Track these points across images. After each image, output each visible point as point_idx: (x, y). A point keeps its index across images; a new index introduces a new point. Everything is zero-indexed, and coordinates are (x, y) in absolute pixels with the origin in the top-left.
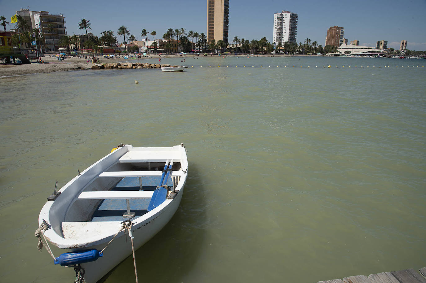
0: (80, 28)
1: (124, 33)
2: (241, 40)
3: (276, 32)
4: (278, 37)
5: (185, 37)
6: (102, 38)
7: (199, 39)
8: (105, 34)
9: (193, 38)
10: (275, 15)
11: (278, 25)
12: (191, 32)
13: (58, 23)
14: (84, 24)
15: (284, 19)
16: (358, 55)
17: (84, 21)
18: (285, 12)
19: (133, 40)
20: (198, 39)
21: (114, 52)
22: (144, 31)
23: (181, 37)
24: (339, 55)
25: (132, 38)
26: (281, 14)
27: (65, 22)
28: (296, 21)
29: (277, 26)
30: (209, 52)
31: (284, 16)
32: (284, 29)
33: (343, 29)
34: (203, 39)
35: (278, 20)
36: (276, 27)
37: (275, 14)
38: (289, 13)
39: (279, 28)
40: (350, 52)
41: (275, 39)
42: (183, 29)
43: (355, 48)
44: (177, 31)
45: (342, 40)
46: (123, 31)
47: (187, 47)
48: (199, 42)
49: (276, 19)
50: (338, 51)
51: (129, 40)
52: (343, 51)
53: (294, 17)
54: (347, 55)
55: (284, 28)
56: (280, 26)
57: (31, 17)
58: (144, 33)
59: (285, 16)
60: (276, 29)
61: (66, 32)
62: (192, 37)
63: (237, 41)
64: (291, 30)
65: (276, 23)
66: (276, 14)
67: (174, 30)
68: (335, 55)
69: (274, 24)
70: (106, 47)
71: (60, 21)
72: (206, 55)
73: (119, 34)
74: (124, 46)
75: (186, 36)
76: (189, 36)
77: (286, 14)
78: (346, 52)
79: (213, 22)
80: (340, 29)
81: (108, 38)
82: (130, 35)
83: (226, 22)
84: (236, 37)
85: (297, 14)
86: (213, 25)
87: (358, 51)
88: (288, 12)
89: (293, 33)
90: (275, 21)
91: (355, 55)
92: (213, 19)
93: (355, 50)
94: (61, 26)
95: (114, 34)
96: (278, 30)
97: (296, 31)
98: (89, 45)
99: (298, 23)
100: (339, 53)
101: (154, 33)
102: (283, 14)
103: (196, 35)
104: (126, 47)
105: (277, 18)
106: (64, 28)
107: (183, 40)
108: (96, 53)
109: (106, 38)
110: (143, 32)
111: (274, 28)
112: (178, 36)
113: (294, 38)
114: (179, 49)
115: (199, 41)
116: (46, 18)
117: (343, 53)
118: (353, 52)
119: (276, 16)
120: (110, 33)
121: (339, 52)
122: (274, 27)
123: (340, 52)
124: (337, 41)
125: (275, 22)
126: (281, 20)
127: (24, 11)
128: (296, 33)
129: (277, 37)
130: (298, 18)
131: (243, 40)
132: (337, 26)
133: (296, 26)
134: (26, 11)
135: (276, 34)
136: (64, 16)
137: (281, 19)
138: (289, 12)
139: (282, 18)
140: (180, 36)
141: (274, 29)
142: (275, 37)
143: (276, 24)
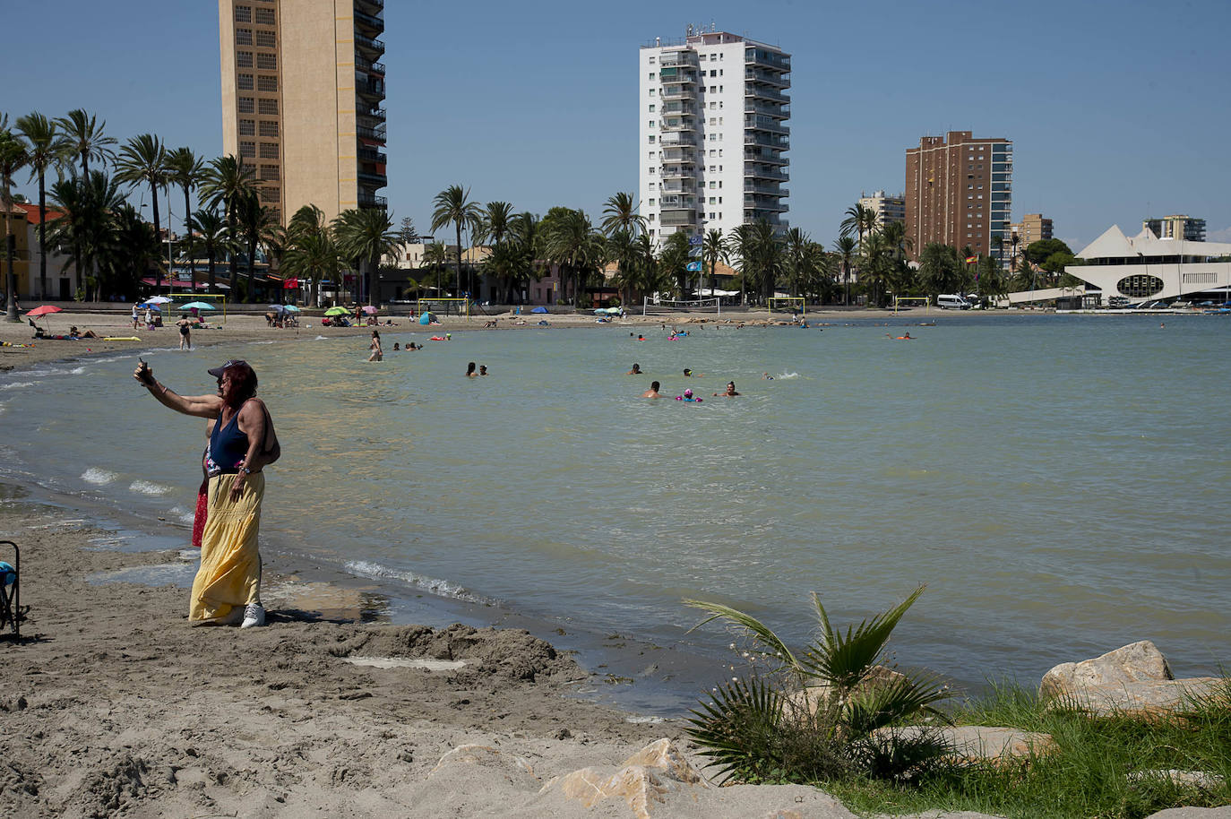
2: (485, 214)
4: (672, 198)
5: (99, 179)
7: (203, 199)
9: (160, 192)
10: (645, 54)
11: (671, 122)
12: (147, 148)
15: (708, 81)
18: (712, 39)
20: (194, 196)
23: (68, 177)
24: (1076, 303)
26: (684, 47)
28: (778, 96)
29: (665, 130)
31: (705, 66)
32: (707, 145)
33: (1003, 148)
34: (234, 202)
35: (670, 90)
36: (657, 131)
37: (642, 51)
38: (740, 46)
39: (676, 137)
40: (1159, 285)
41: (658, 210)
42: (79, 117)
43: (1186, 259)
44: (36, 128)
45: (1001, 216)
48: (210, 222)
49: (657, 83)
50: (1074, 281)
52: (1107, 281)
53: (767, 72)
54: (1144, 300)
55: (713, 137)
56: (681, 127)
59: (716, 66)
60: (657, 147)
63: (459, 218)
64: (757, 151)
65: (658, 107)
66: (656, 52)
68: (1059, 302)
69: (645, 116)
72: (339, 321)
75: (110, 173)
76: (132, 176)
77: (715, 49)
78: (1128, 286)
79: (272, 83)
80: (987, 148)
83: (370, 89)
84: (456, 196)
85: (784, 51)
87: (1213, 277)
88: (730, 38)
89: (767, 168)
90: (651, 94)
91: (1196, 298)
92: (271, 61)
93: (1187, 268)
96: (669, 153)
97: (783, 155)
99: (792, 107)
100: (1080, 291)
102: (700, 48)
103: (182, 167)
105: (657, 77)
111: (644, 139)
112: (50, 170)
113: (776, 202)
115: (202, 216)
117: (1109, 290)
118: (1174, 282)
119: (651, 61)
121: (1082, 282)
122: (645, 131)
123: (1089, 286)
124: (975, 221)
125: (645, 100)
126: (685, 86)
128: (784, 170)
129: (668, 200)
130: (792, 77)
131: (498, 211)
132: (969, 133)
133: (783, 124)
135: (657, 178)
137: (688, 80)
138: (737, 39)
139: (695, 73)
140: (66, 172)
141: (645, 147)
142: (657, 195)
143: (657, 116)
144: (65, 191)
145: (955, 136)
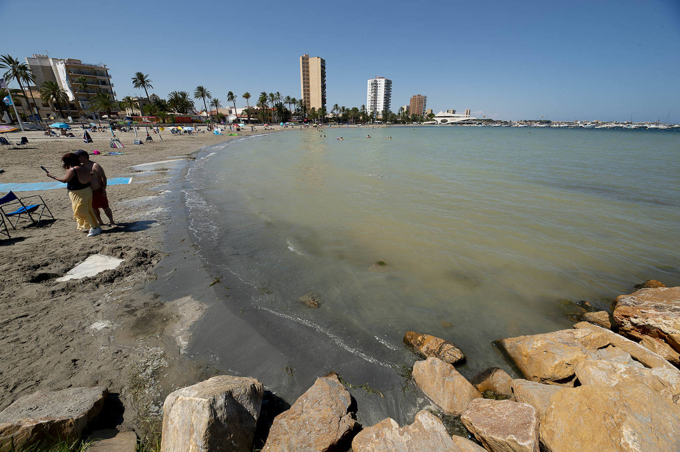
0: (136, 86)
1: (203, 96)
2: (341, 108)
3: (370, 100)
5: (281, 103)
6: (171, 100)
8: (176, 95)
11: (372, 92)
12: (288, 98)
13: (99, 77)
14: (140, 80)
15: (378, 85)
16: (455, 123)
17: (140, 76)
18: (380, 78)
19: (217, 106)
20: (296, 106)
21: (190, 121)
22: (231, 94)
23: (276, 103)
24: (434, 124)
25: (216, 103)
26: (375, 79)
27: (110, 76)
28: (390, 88)
30: (309, 121)
31: (378, 83)
32: (378, 96)
33: (426, 97)
34: (302, 107)
35: (372, 87)
36: (370, 94)
37: (368, 80)
38: (384, 79)
39: (373, 95)
40: (447, 121)
41: (369, 108)
42: (278, 93)
44: (272, 95)
45: (424, 109)
46: (201, 92)
47: (285, 116)
48: (298, 110)
49: (370, 86)
50: (434, 120)
51: (212, 105)
52: (439, 120)
53: (388, 84)
54: (444, 123)
56: (374, 93)
57: (53, 68)
58: (231, 96)
59: (380, 85)
60: (370, 97)
61: (113, 91)
62: (290, 103)
63: (337, 109)
65: (370, 90)
66: (370, 80)
67: (268, 95)
68: (432, 124)
69: (368, 92)
70: (178, 114)
71: (102, 75)
73: (197, 96)
74: (205, 114)
76: (286, 103)
77: (380, 80)
78: (443, 121)
79: (308, 87)
80: (423, 97)
81: (181, 102)
82: (212, 99)
83: (323, 87)
84: (337, 105)
85: (391, 80)
86: (309, 91)
87: (455, 120)
89: (387, 101)
90: (369, 88)
91: (452, 123)
92: (308, 83)
93: (451, 118)
94: (104, 83)
95: (189, 97)
96: (372, 98)
98: (151, 110)
99: (392, 90)
101: (247, 96)
102: (378, 80)
103: (294, 101)
104: (209, 115)
105: (370, 84)
106: (111, 85)
107: (279, 107)
108: (164, 122)
109: (178, 101)
110: (229, 94)
112: (274, 102)
113: (388, 106)
114: (276, 118)
116: (75, 69)
117: (439, 122)
118: (449, 120)
119: (370, 82)
120: (184, 95)
122: (368, 94)
123: (436, 121)
124: (420, 110)
126: (375, 86)
127: (38, 57)
128: (390, 101)
129: (371, 106)
130: (392, 85)
131: (343, 108)
132: (420, 95)
134: (43, 58)
135: (370, 102)
136: (107, 67)
139: (376, 84)
141: (368, 97)
142: (369, 105)
143: (370, 92)
144: (276, 105)
145: (418, 95)
